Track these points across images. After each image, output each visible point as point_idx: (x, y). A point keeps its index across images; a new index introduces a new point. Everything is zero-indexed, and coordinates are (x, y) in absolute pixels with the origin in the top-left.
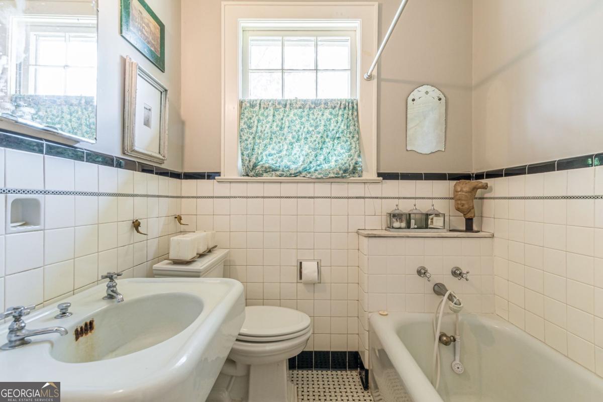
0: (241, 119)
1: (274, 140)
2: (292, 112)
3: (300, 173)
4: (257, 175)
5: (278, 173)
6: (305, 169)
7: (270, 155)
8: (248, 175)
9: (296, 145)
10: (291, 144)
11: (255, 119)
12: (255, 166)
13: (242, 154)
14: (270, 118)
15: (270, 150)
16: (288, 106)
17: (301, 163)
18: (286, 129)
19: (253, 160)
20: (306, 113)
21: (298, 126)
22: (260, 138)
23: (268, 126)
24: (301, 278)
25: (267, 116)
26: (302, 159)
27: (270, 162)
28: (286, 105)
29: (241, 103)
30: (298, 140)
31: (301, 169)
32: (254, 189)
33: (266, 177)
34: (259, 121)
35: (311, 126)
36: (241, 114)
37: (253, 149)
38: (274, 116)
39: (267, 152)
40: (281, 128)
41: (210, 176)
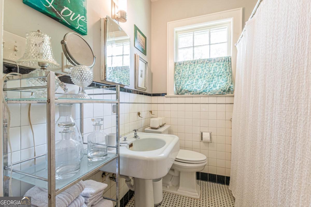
0: (175, 70)
1: (190, 78)
2: (198, 65)
3: (202, 92)
4: (182, 94)
5: (191, 93)
6: (204, 91)
7: (188, 85)
8: (178, 94)
9: (200, 80)
10: (197, 80)
11: (181, 70)
12: (181, 90)
13: (176, 85)
14: (188, 69)
15: (188, 83)
16: (196, 63)
17: (202, 88)
18: (195, 74)
19: (181, 88)
20: (204, 65)
21: (201, 72)
22: (183, 78)
23: (187, 72)
24: (202, 140)
25: (186, 68)
26: (202, 86)
27: (188, 88)
28: (195, 63)
29: (175, 63)
30: (201, 78)
31: (202, 91)
32: (181, 100)
33: (186, 95)
34: (183, 70)
35: (207, 71)
36: (175, 68)
37: (180, 83)
38: (189, 68)
39: (186, 84)
40: (193, 73)
41: (163, 95)
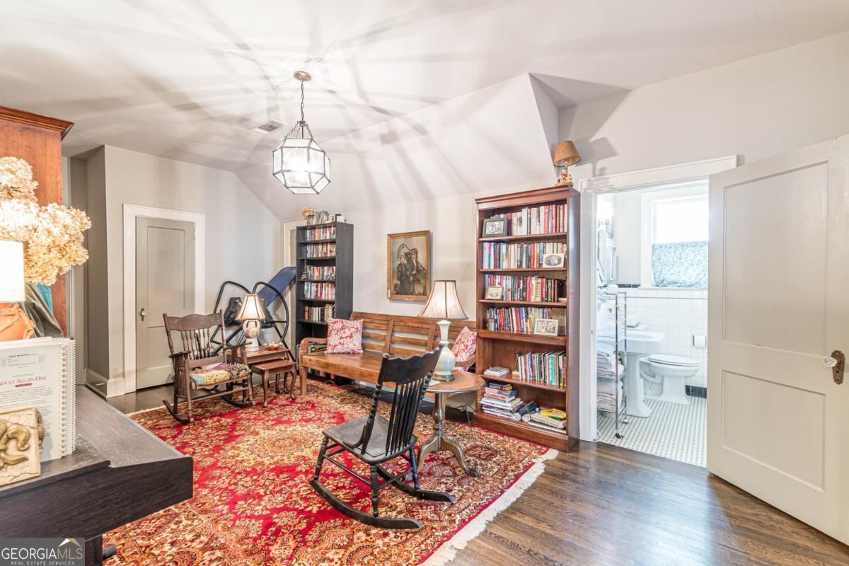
0: (653, 255)
1: (675, 266)
2: (688, 249)
3: (693, 285)
4: (666, 286)
5: (678, 285)
6: (697, 283)
7: (673, 274)
8: (658, 286)
9: (691, 269)
10: (687, 268)
11: (662, 255)
12: (663, 281)
13: (654, 274)
14: (672, 254)
15: (672, 271)
16: (685, 246)
17: (694, 279)
18: (683, 260)
19: (662, 278)
20: (698, 249)
21: (692, 258)
22: (666, 265)
23: (671, 258)
24: (694, 345)
25: (670, 253)
26: (695, 276)
27: (673, 278)
28: (683, 245)
29: (653, 246)
30: (692, 265)
32: (662, 293)
33: (670, 287)
34: (665, 255)
35: (702, 257)
36: (653, 252)
37: (661, 272)
38: (675, 252)
39: (670, 273)
40: (680, 259)
41: (635, 286)
